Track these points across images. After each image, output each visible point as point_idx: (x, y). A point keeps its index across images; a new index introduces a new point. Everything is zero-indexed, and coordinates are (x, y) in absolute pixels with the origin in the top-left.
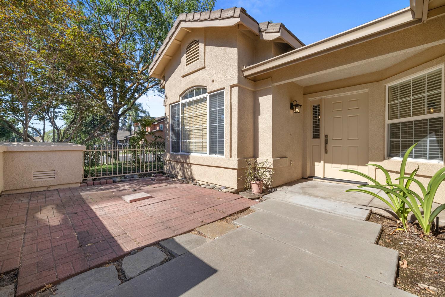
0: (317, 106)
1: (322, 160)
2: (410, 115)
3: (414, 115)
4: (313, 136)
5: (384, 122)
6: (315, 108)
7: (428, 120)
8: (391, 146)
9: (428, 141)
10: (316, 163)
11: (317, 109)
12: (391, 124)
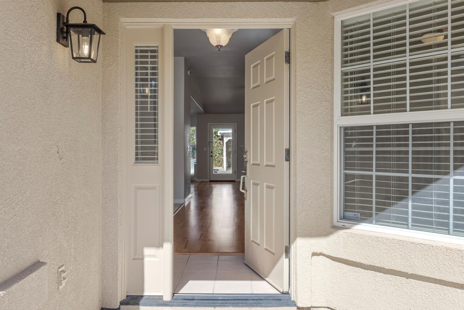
0: (147, 51)
1: (168, 241)
2: (405, 105)
3: (415, 107)
4: (137, 154)
5: (332, 120)
6: (142, 57)
7: (452, 124)
8: (346, 189)
9: (452, 181)
10: (147, 251)
11: (147, 63)
12: (346, 128)
